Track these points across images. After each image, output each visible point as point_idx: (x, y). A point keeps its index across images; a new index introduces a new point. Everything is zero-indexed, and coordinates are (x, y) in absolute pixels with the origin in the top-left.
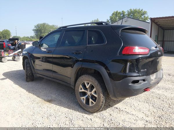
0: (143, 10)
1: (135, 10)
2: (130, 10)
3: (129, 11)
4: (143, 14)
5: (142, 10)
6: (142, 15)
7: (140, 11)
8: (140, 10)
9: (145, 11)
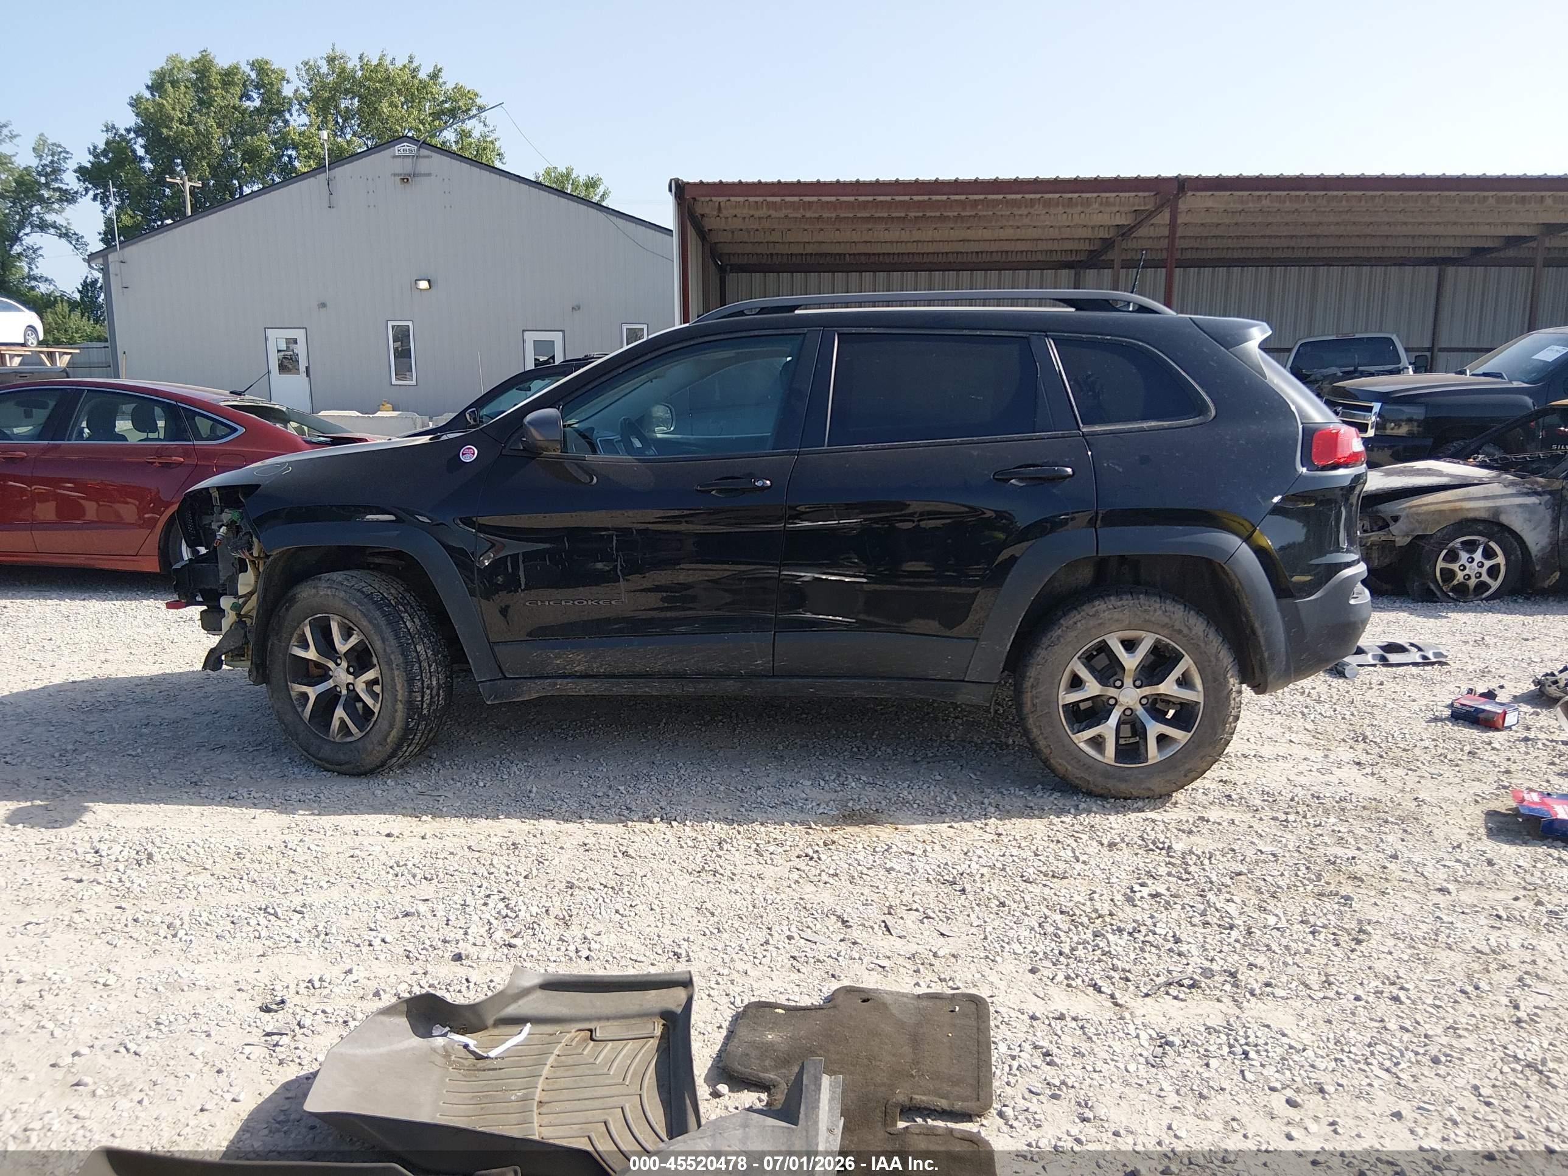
0: (444, 77)
1: (375, 70)
2: (331, 60)
3: (325, 69)
4: (453, 113)
5: (434, 76)
6: (436, 116)
7: (423, 86)
8: (422, 75)
9: (458, 89)
